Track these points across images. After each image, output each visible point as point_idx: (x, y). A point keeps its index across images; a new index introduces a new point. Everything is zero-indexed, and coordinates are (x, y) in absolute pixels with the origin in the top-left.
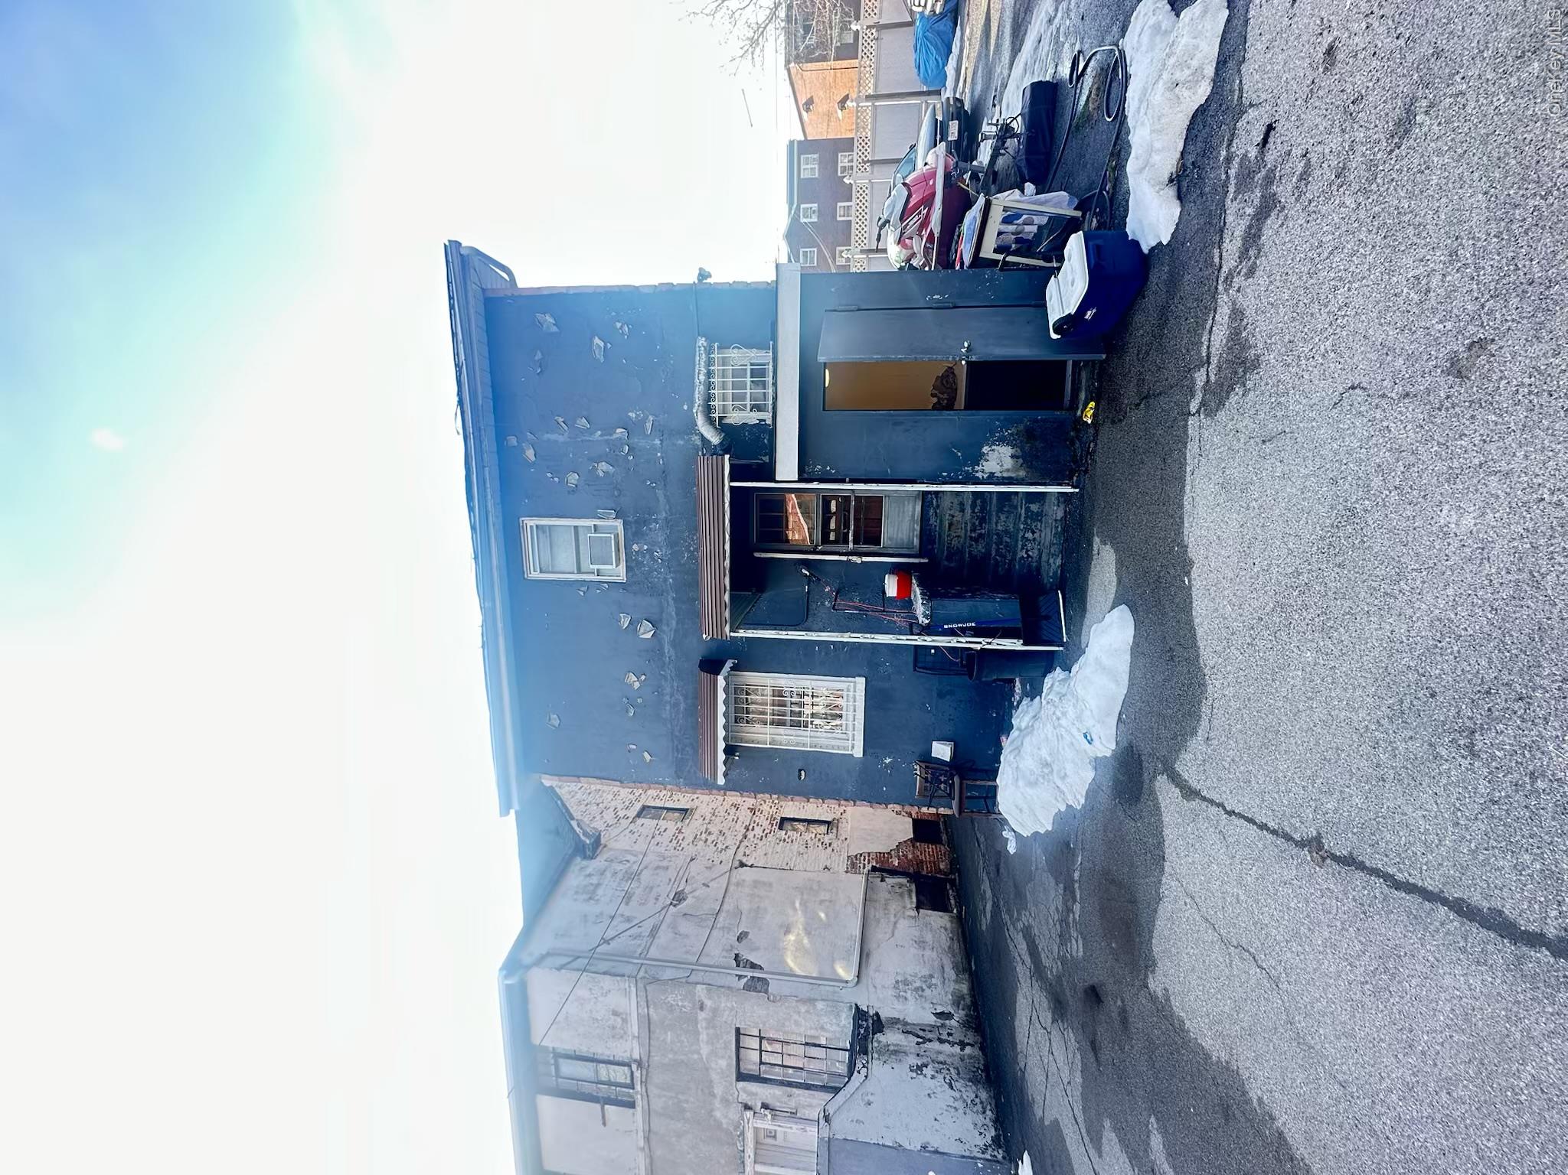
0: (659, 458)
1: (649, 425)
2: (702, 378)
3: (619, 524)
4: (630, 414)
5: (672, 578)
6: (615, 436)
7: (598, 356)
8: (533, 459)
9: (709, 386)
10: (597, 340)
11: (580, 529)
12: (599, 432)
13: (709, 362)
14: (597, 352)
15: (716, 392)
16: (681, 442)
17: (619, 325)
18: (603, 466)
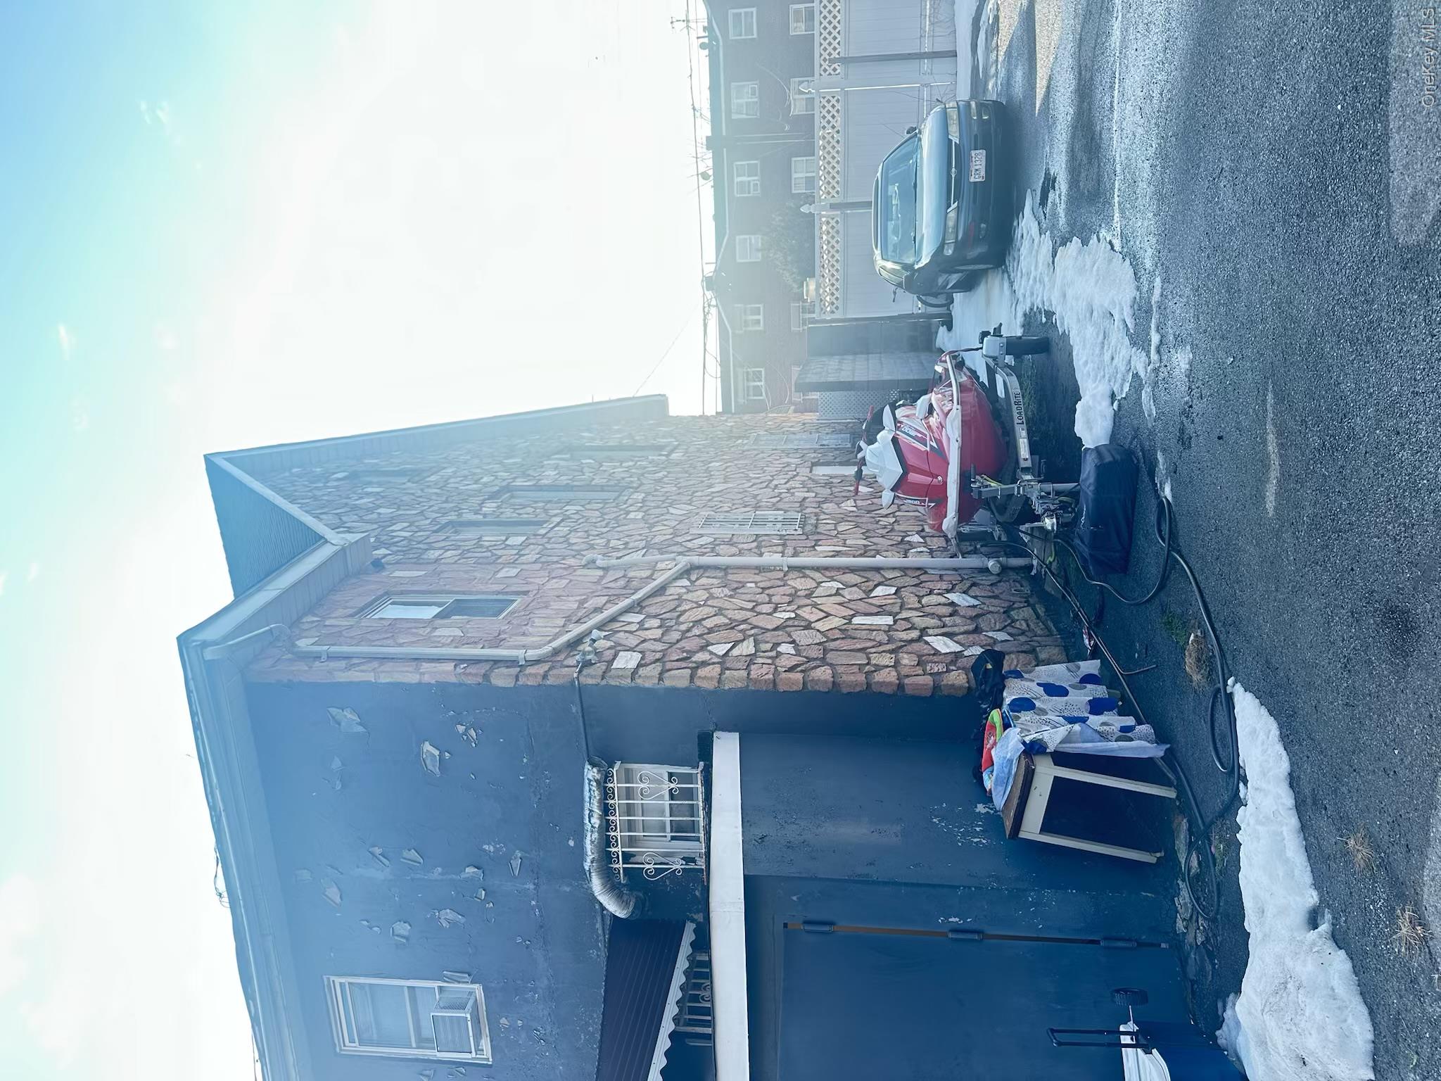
0: (533, 908)
1: (516, 863)
2: (596, 821)
3: (478, 989)
4: (486, 847)
5: (563, 1064)
6: (463, 876)
7: (430, 767)
8: (338, 900)
9: (607, 826)
10: (427, 747)
11: (418, 992)
12: (440, 869)
13: (606, 794)
14: (428, 762)
15: (618, 834)
16: (568, 889)
17: (461, 729)
18: (448, 914)
